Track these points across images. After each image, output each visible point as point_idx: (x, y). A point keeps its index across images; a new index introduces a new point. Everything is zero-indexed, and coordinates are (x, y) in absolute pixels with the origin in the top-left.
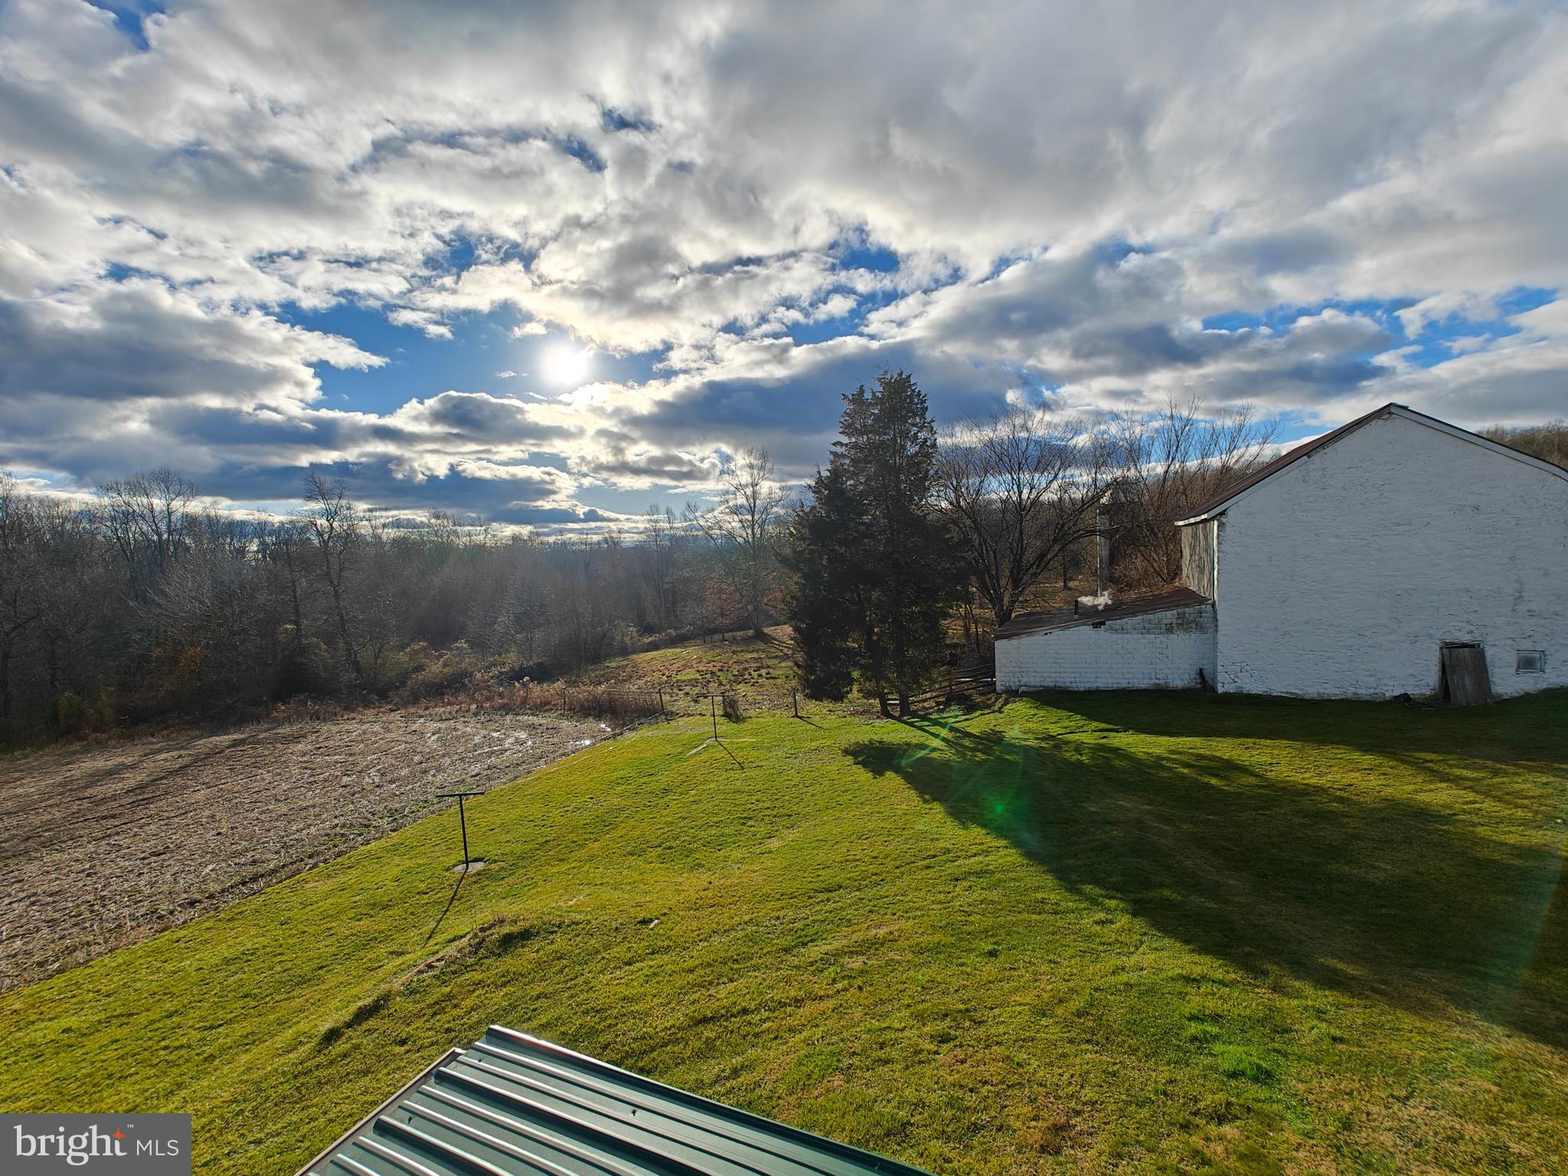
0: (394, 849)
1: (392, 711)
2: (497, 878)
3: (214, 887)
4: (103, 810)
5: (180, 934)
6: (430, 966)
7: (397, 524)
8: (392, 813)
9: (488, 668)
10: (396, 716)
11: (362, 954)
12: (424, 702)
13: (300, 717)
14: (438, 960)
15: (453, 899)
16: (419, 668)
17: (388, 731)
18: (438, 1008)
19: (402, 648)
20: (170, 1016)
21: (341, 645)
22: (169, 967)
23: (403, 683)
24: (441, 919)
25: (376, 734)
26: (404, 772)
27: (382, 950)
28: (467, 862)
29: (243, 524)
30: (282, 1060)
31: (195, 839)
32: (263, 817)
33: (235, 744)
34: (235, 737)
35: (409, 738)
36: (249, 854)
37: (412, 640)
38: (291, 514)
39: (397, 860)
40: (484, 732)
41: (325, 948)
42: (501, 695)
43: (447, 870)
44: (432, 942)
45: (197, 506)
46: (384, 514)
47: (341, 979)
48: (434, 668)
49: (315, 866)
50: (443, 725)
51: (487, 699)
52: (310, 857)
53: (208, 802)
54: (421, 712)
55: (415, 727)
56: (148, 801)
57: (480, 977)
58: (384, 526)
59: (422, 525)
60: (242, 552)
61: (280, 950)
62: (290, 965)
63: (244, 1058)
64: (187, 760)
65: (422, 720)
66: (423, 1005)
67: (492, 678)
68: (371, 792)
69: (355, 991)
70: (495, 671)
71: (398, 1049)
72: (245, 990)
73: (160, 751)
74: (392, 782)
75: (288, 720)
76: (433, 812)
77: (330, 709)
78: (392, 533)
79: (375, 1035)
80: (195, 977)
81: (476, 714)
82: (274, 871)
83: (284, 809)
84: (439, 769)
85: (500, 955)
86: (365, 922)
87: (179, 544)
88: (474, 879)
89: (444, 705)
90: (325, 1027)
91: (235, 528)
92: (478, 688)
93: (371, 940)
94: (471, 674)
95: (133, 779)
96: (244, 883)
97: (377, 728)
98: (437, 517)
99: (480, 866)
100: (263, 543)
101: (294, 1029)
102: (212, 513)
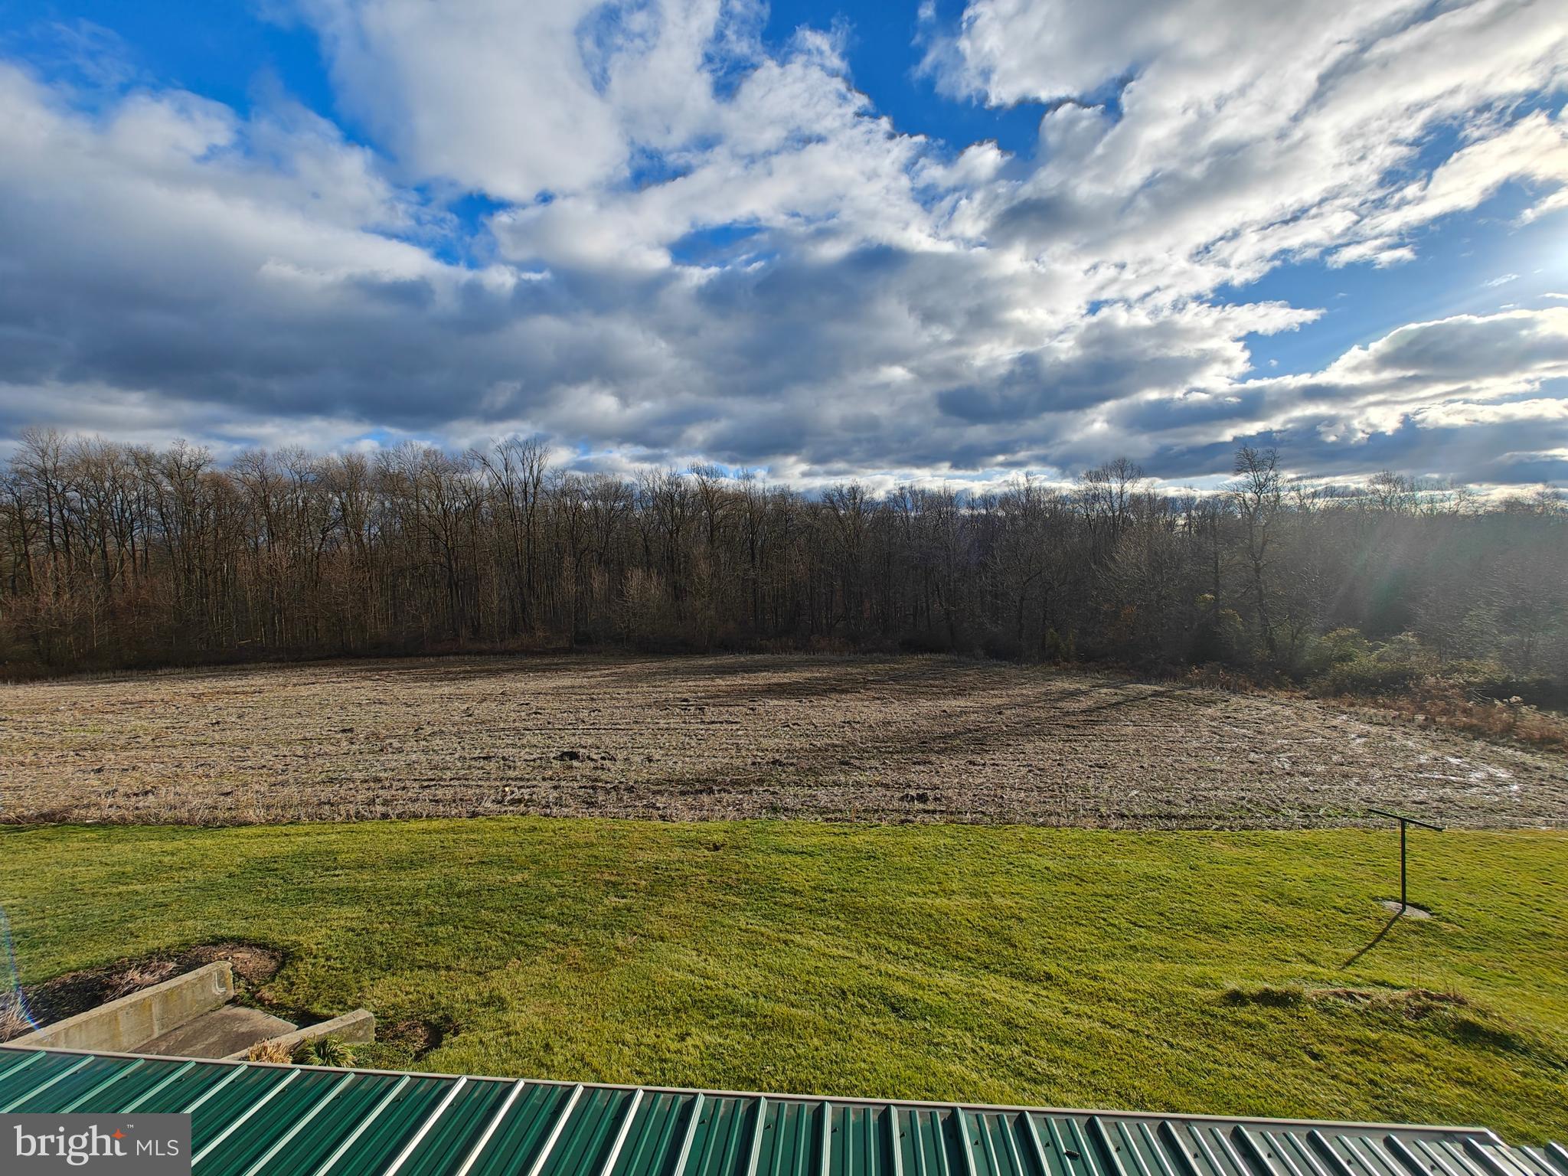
0: (1306, 847)
1: (1307, 698)
2: (1448, 941)
3: (1138, 811)
4: (1067, 720)
5: (1114, 836)
6: (1350, 996)
7: (1330, 492)
8: (1304, 808)
9: (1446, 674)
10: (1312, 705)
11: (1268, 937)
12: (1348, 697)
13: (1212, 684)
14: (1361, 995)
15: (1380, 937)
16: (1346, 658)
17: (1303, 719)
18: (1360, 1048)
19: (1326, 631)
20: (1107, 897)
21: (1257, 620)
22: (1107, 858)
23: (1323, 671)
24: (1364, 951)
25: (1288, 718)
26: (1320, 768)
27: (1290, 946)
28: (1404, 902)
29: (1173, 500)
30: (1191, 989)
31: (1124, 765)
32: (1176, 765)
33: (1156, 694)
34: (1156, 688)
35: (1327, 732)
36: (1165, 794)
37: (1339, 625)
38: (1217, 488)
39: (1308, 860)
40: (1434, 753)
41: (1231, 912)
42: (1466, 712)
43: (1375, 899)
44: (1350, 969)
45: (1139, 487)
46: (1316, 482)
47: (1248, 950)
48: (1364, 661)
49: (1221, 828)
50: (1374, 730)
51: (1444, 712)
52: (1217, 818)
53: (1136, 738)
54: (1344, 708)
55: (1335, 722)
56: (1095, 723)
57: (1423, 1050)
58: (1315, 495)
59: (1358, 492)
60: (1171, 525)
61: (1189, 890)
62: (1197, 908)
63: (1159, 966)
64: (1120, 698)
65: (1344, 717)
66: (1340, 1033)
67: (1453, 687)
68: (1281, 777)
69: (1262, 970)
70: (1458, 679)
71: (1306, 1058)
72: (1159, 909)
73: (1101, 686)
74: (1304, 774)
75: (1201, 684)
76: (1355, 825)
77: (1241, 681)
78: (1320, 503)
79: (1282, 1027)
80: (1124, 876)
81: (1423, 728)
82: (1184, 817)
83: (1195, 766)
84: (1365, 779)
85: (1455, 1042)
86: (1271, 908)
87: (1126, 520)
88: (1413, 927)
89: (1377, 705)
90: (1232, 985)
91: (1168, 504)
92: (1427, 695)
93: (1277, 929)
94: (1419, 677)
95: (1086, 703)
96: (1160, 817)
97: (1288, 712)
98: (1386, 481)
99: (1423, 916)
100: (1189, 516)
101: (1202, 968)
102: (1152, 491)
